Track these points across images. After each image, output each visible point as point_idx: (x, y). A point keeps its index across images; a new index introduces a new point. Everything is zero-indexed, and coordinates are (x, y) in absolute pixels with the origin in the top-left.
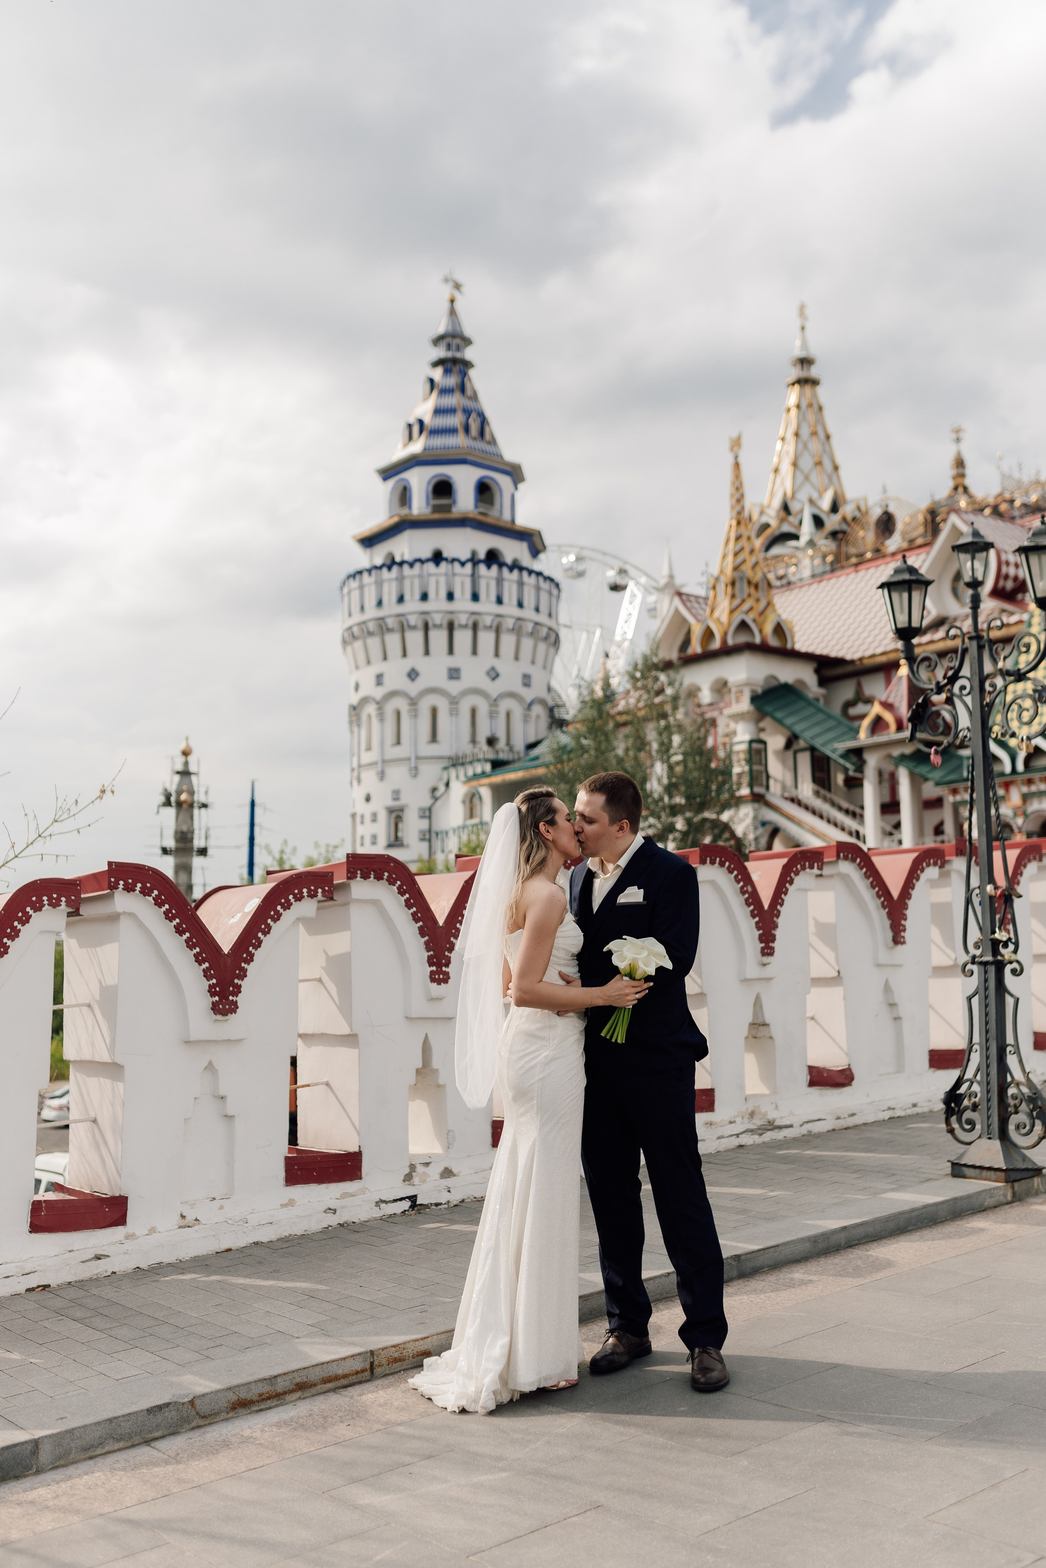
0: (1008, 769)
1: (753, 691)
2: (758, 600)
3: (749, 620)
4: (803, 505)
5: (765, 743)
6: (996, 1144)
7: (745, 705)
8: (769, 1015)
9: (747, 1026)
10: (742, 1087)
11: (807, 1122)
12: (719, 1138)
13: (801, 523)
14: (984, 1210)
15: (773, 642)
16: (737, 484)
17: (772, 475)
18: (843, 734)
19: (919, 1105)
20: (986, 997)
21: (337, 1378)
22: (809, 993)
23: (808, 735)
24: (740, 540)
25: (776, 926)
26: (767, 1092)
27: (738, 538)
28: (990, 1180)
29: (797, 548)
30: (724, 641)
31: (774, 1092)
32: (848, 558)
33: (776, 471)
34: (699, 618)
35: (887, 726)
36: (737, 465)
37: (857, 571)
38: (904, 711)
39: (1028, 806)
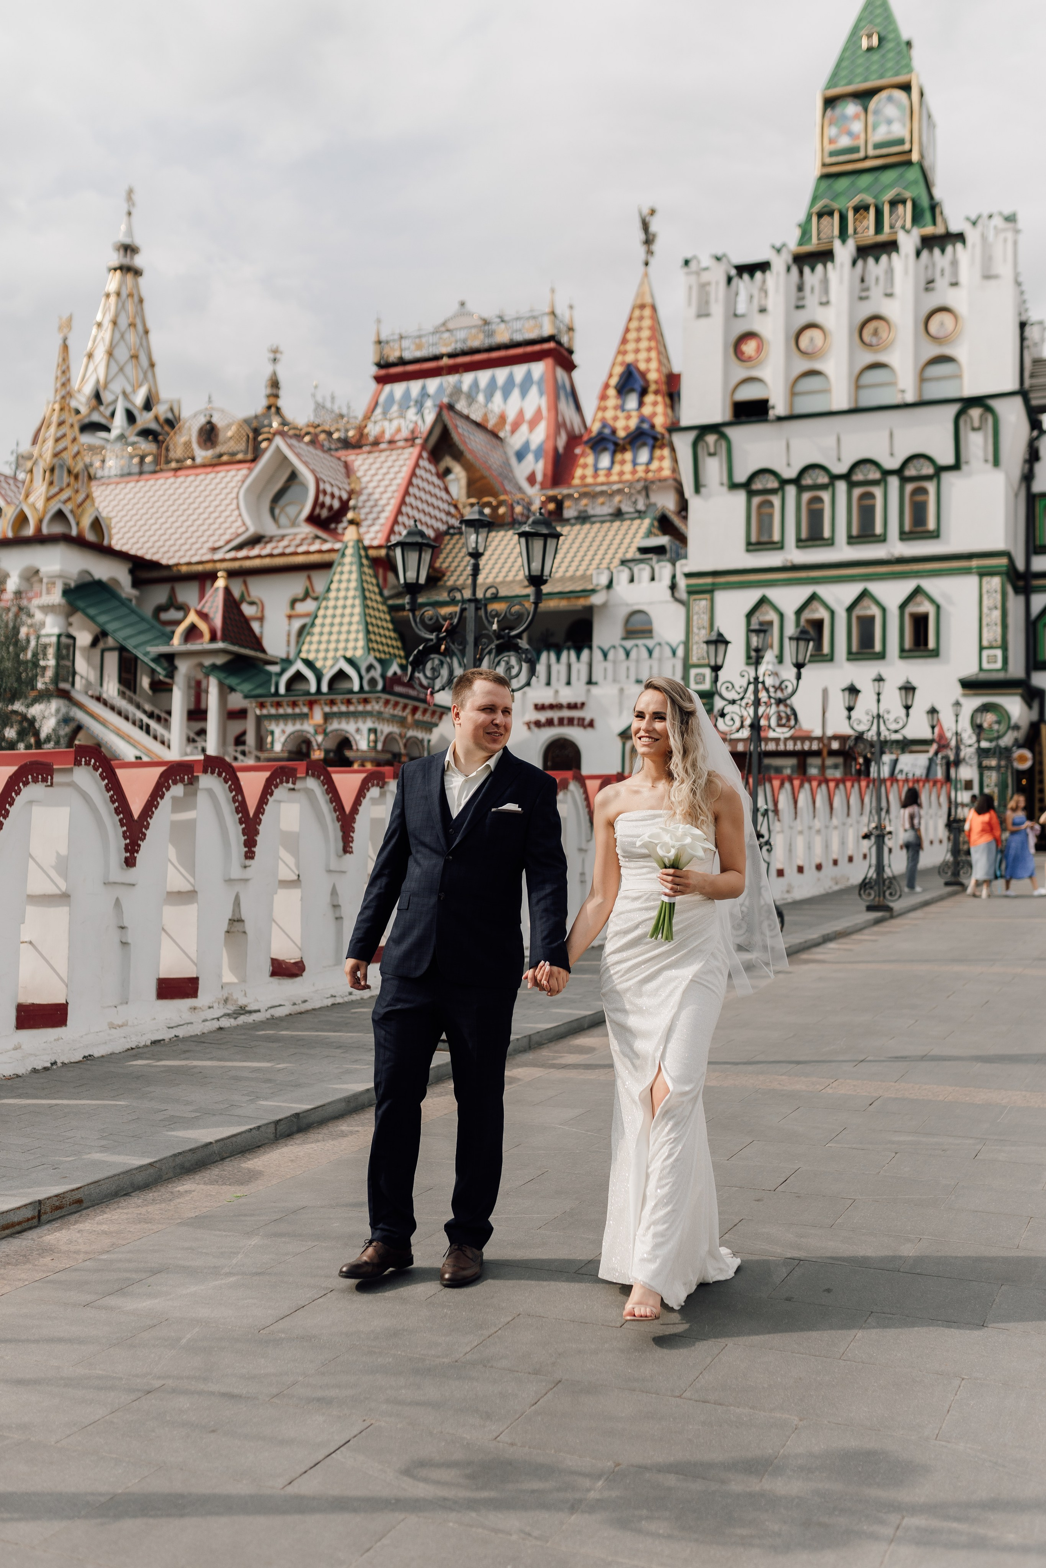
0: (313, 689)
1: (65, 584)
2: (77, 491)
3: (66, 510)
4: (117, 398)
5: (74, 639)
7: (56, 597)
8: (244, 913)
9: (227, 921)
10: (220, 976)
11: (271, 1008)
12: (204, 1021)
13: (113, 414)
15: (90, 537)
16: (64, 367)
17: (85, 360)
18: (155, 638)
21: (13, 1225)
22: (276, 893)
23: (120, 635)
24: (63, 426)
26: (235, 980)
27: (61, 424)
29: (107, 440)
30: (39, 529)
31: (243, 980)
32: (168, 462)
33: (90, 356)
34: (9, 500)
35: (201, 635)
36: (65, 347)
37: (176, 477)
38: (218, 622)
39: (328, 725)
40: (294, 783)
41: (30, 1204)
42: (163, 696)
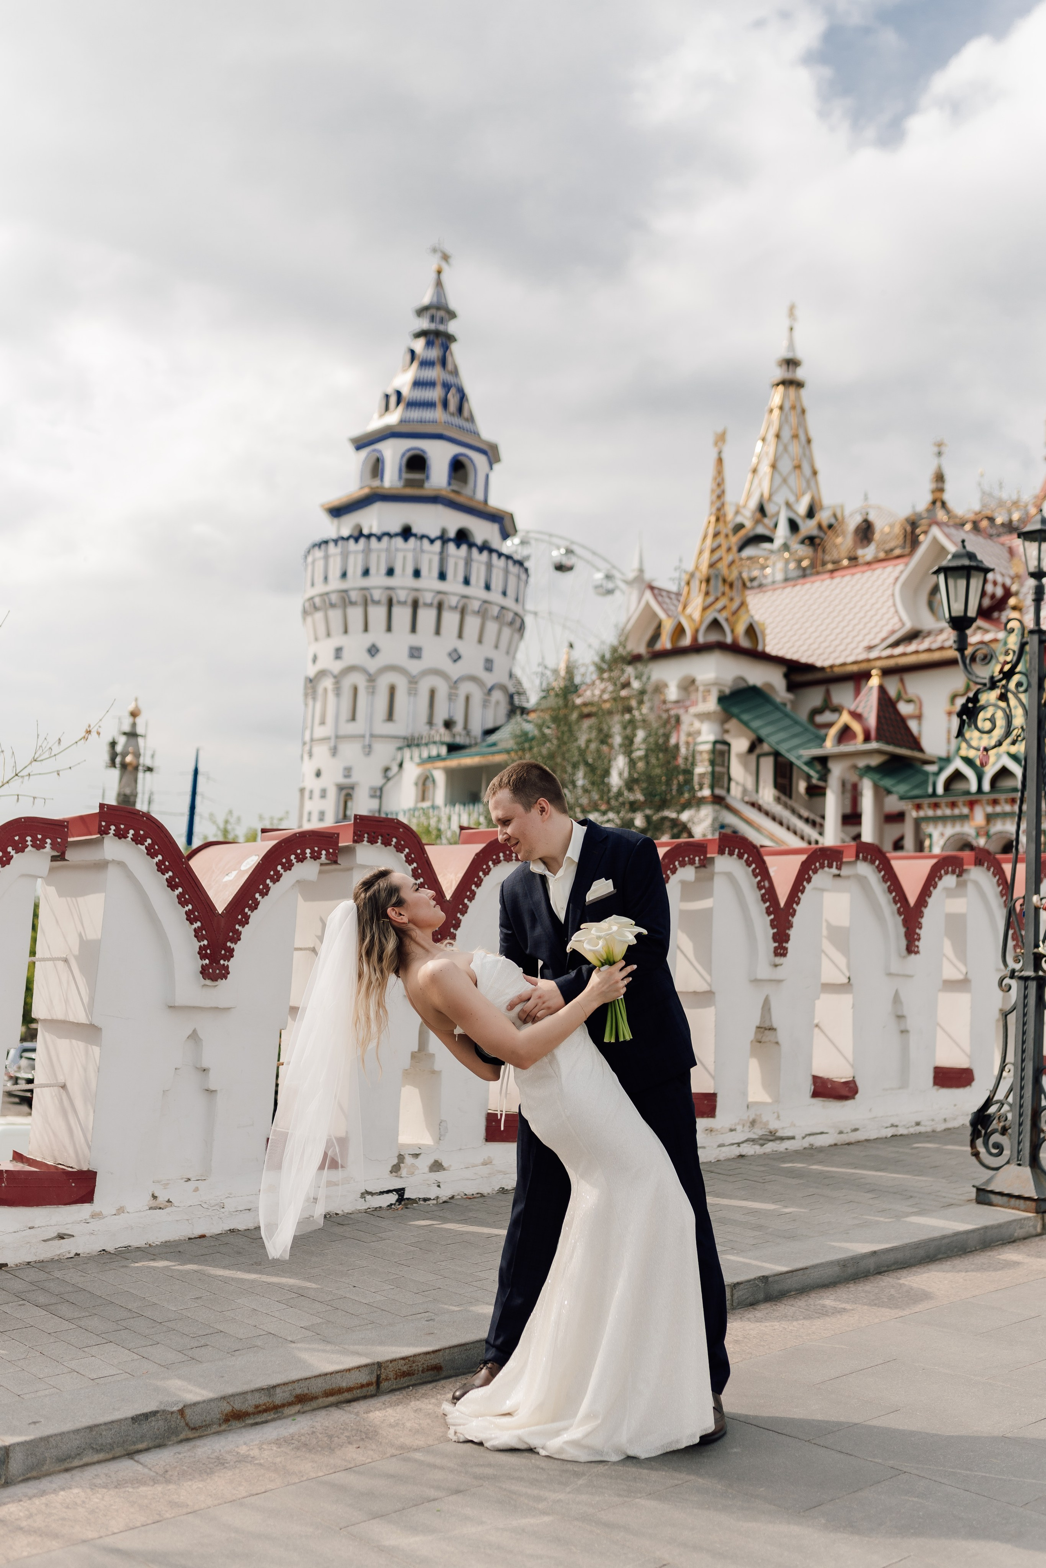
0: (974, 788)
1: (720, 691)
2: (732, 599)
3: (721, 619)
4: (780, 508)
5: (728, 745)
6: (1027, 1171)
7: (711, 705)
8: (777, 1020)
9: (754, 1029)
10: (745, 1094)
11: (810, 1135)
12: (719, 1146)
13: (776, 526)
14: (1014, 1241)
15: (744, 643)
16: (719, 480)
17: (749, 476)
18: (809, 741)
19: (922, 1123)
20: (1025, 1015)
21: (340, 1391)
22: (818, 998)
23: (773, 740)
24: (718, 537)
25: (790, 926)
26: (769, 1100)
27: (716, 535)
28: (1019, 1210)
29: (772, 552)
30: (695, 639)
31: (777, 1100)
32: (824, 564)
33: (755, 471)
34: (670, 613)
35: (854, 736)
36: (720, 461)
37: (832, 578)
38: (872, 721)
39: (991, 825)
40: (839, 868)
41: (366, 1366)
42: (817, 800)
